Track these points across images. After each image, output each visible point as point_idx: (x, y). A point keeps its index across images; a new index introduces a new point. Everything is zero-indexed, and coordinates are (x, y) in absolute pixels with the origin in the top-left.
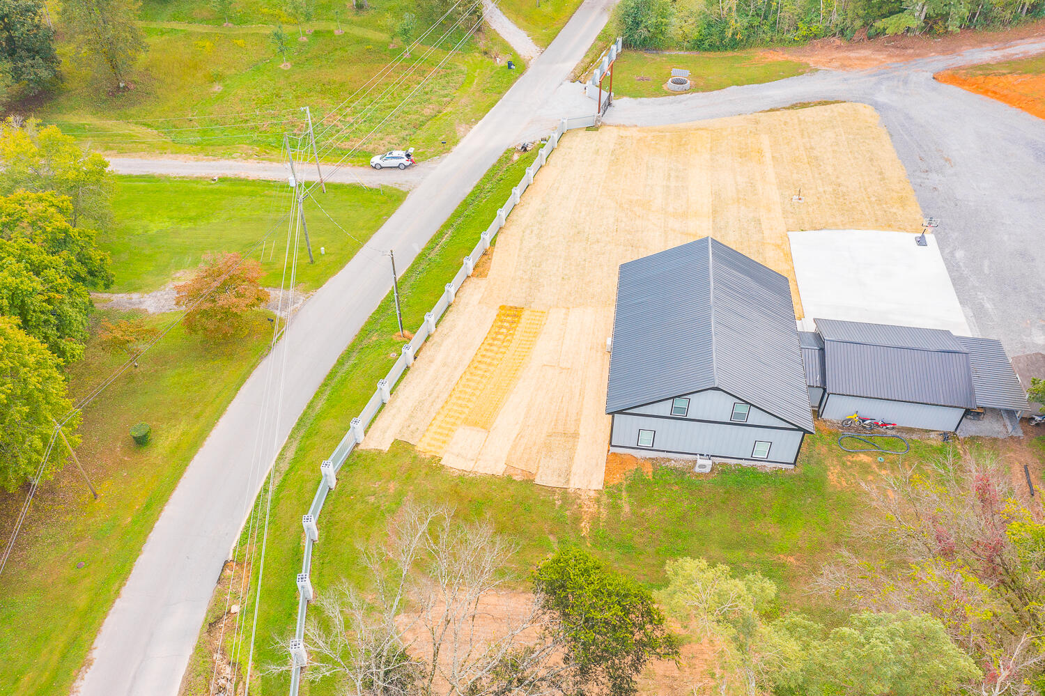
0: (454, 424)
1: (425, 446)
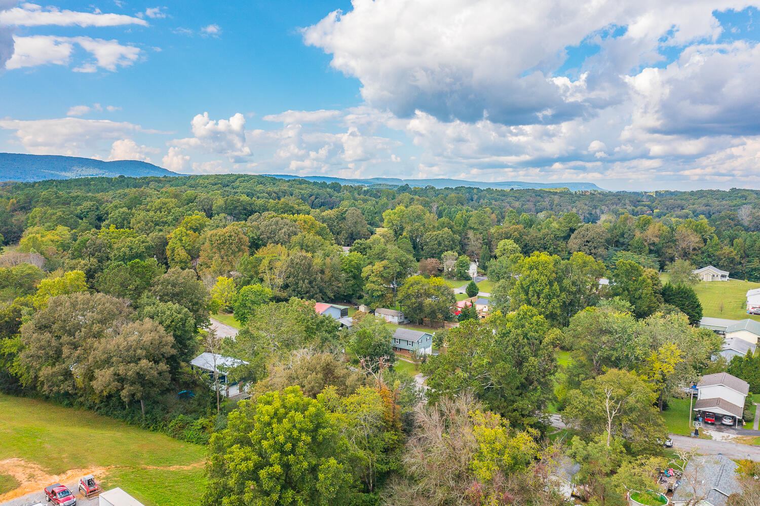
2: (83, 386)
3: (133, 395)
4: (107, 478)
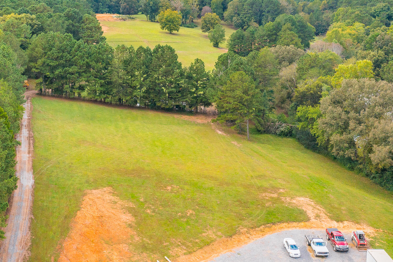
2: (363, 156)
4: (375, 238)
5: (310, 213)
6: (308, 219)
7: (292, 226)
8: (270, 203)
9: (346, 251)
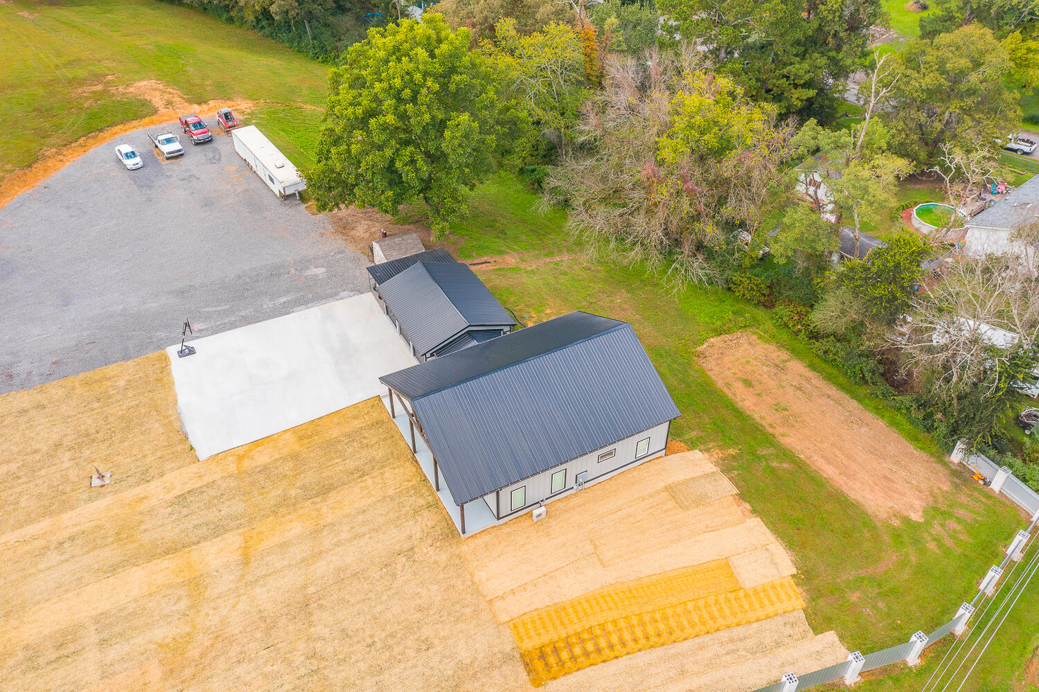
0: (747, 596)
1: (795, 601)
3: (287, 12)
5: (158, 101)
6: (155, 111)
7: (131, 126)
8: (91, 101)
9: (211, 141)
